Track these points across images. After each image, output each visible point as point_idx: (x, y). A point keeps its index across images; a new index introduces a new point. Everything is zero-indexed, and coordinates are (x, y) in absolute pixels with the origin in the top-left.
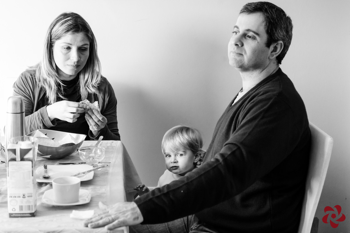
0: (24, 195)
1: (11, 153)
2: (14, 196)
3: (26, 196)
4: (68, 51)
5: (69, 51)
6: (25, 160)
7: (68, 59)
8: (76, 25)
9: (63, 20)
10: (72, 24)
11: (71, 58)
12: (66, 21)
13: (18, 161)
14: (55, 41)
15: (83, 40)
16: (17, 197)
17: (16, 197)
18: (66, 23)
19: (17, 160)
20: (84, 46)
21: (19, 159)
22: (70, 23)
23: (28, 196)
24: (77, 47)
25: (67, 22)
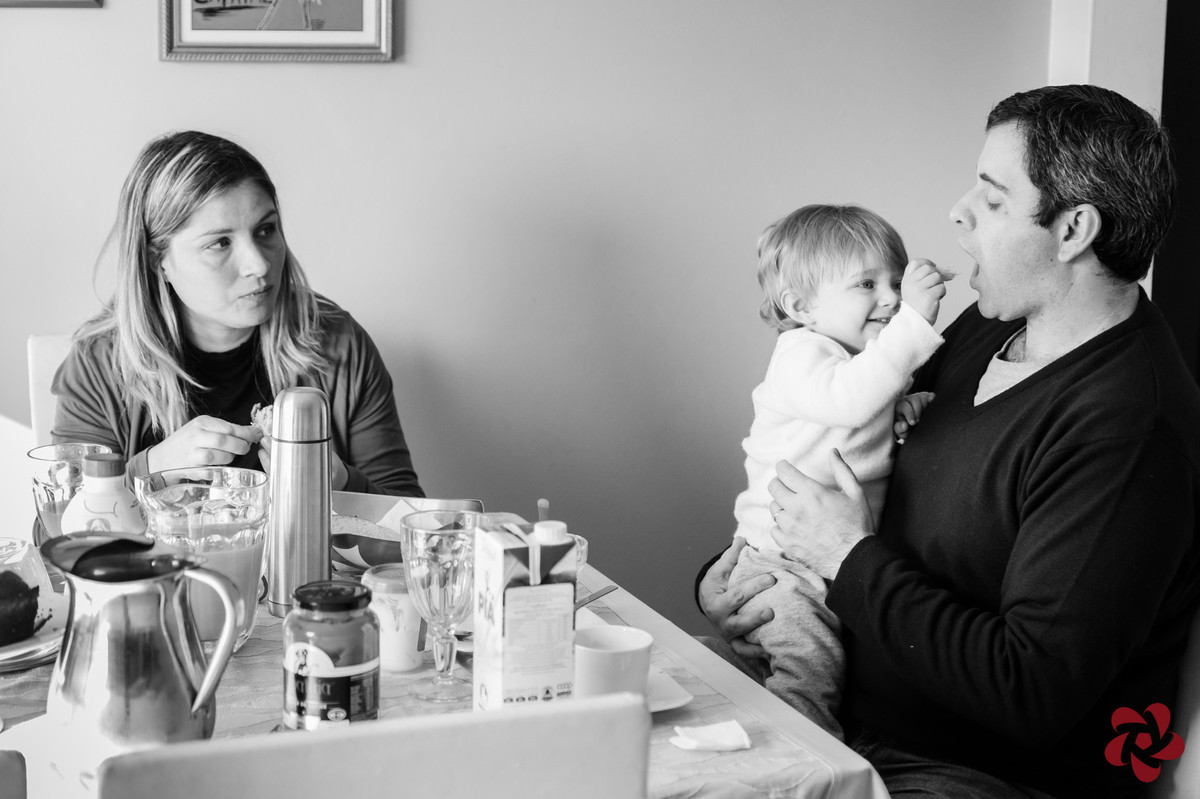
0: (548, 692)
1: (514, 560)
2: (518, 695)
3: (553, 693)
4: (224, 254)
5: (227, 251)
6: (555, 580)
7: (234, 276)
8: (222, 163)
9: (169, 161)
10: (209, 165)
11: (244, 273)
12: (181, 161)
13: (535, 585)
14: (170, 236)
15: (258, 203)
16: (527, 699)
17: (524, 699)
18: (184, 167)
19: (532, 582)
20: (265, 222)
21: (539, 581)
22: (198, 162)
23: (559, 694)
24: (250, 230)
25: (188, 162)
